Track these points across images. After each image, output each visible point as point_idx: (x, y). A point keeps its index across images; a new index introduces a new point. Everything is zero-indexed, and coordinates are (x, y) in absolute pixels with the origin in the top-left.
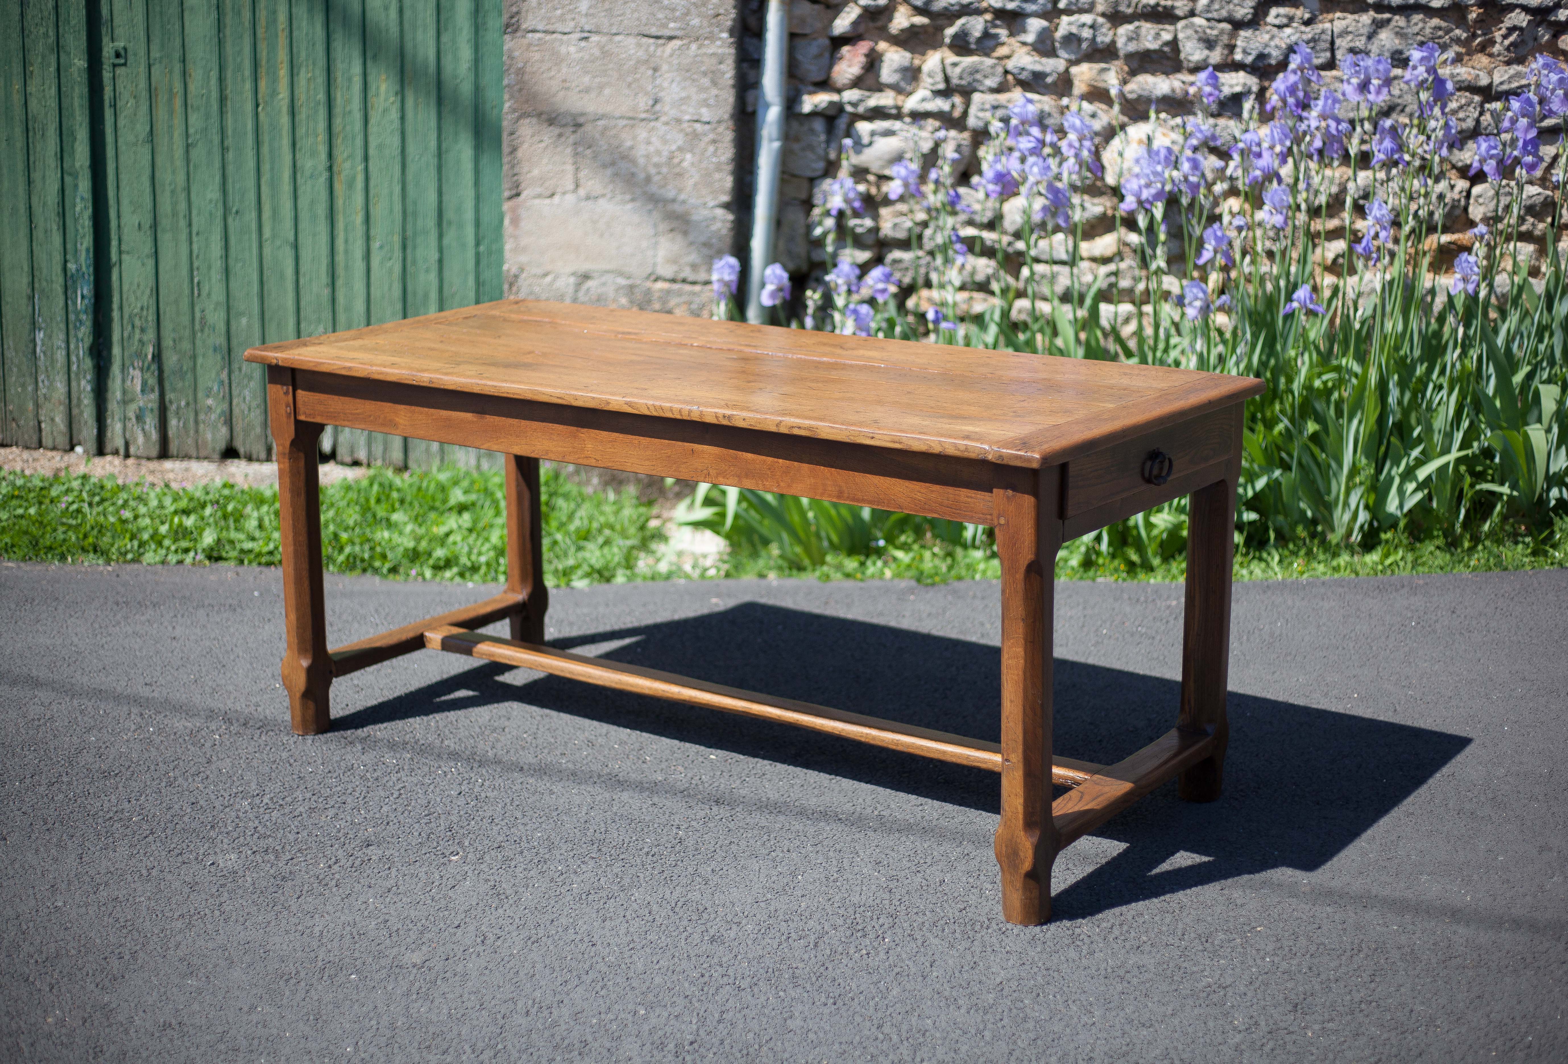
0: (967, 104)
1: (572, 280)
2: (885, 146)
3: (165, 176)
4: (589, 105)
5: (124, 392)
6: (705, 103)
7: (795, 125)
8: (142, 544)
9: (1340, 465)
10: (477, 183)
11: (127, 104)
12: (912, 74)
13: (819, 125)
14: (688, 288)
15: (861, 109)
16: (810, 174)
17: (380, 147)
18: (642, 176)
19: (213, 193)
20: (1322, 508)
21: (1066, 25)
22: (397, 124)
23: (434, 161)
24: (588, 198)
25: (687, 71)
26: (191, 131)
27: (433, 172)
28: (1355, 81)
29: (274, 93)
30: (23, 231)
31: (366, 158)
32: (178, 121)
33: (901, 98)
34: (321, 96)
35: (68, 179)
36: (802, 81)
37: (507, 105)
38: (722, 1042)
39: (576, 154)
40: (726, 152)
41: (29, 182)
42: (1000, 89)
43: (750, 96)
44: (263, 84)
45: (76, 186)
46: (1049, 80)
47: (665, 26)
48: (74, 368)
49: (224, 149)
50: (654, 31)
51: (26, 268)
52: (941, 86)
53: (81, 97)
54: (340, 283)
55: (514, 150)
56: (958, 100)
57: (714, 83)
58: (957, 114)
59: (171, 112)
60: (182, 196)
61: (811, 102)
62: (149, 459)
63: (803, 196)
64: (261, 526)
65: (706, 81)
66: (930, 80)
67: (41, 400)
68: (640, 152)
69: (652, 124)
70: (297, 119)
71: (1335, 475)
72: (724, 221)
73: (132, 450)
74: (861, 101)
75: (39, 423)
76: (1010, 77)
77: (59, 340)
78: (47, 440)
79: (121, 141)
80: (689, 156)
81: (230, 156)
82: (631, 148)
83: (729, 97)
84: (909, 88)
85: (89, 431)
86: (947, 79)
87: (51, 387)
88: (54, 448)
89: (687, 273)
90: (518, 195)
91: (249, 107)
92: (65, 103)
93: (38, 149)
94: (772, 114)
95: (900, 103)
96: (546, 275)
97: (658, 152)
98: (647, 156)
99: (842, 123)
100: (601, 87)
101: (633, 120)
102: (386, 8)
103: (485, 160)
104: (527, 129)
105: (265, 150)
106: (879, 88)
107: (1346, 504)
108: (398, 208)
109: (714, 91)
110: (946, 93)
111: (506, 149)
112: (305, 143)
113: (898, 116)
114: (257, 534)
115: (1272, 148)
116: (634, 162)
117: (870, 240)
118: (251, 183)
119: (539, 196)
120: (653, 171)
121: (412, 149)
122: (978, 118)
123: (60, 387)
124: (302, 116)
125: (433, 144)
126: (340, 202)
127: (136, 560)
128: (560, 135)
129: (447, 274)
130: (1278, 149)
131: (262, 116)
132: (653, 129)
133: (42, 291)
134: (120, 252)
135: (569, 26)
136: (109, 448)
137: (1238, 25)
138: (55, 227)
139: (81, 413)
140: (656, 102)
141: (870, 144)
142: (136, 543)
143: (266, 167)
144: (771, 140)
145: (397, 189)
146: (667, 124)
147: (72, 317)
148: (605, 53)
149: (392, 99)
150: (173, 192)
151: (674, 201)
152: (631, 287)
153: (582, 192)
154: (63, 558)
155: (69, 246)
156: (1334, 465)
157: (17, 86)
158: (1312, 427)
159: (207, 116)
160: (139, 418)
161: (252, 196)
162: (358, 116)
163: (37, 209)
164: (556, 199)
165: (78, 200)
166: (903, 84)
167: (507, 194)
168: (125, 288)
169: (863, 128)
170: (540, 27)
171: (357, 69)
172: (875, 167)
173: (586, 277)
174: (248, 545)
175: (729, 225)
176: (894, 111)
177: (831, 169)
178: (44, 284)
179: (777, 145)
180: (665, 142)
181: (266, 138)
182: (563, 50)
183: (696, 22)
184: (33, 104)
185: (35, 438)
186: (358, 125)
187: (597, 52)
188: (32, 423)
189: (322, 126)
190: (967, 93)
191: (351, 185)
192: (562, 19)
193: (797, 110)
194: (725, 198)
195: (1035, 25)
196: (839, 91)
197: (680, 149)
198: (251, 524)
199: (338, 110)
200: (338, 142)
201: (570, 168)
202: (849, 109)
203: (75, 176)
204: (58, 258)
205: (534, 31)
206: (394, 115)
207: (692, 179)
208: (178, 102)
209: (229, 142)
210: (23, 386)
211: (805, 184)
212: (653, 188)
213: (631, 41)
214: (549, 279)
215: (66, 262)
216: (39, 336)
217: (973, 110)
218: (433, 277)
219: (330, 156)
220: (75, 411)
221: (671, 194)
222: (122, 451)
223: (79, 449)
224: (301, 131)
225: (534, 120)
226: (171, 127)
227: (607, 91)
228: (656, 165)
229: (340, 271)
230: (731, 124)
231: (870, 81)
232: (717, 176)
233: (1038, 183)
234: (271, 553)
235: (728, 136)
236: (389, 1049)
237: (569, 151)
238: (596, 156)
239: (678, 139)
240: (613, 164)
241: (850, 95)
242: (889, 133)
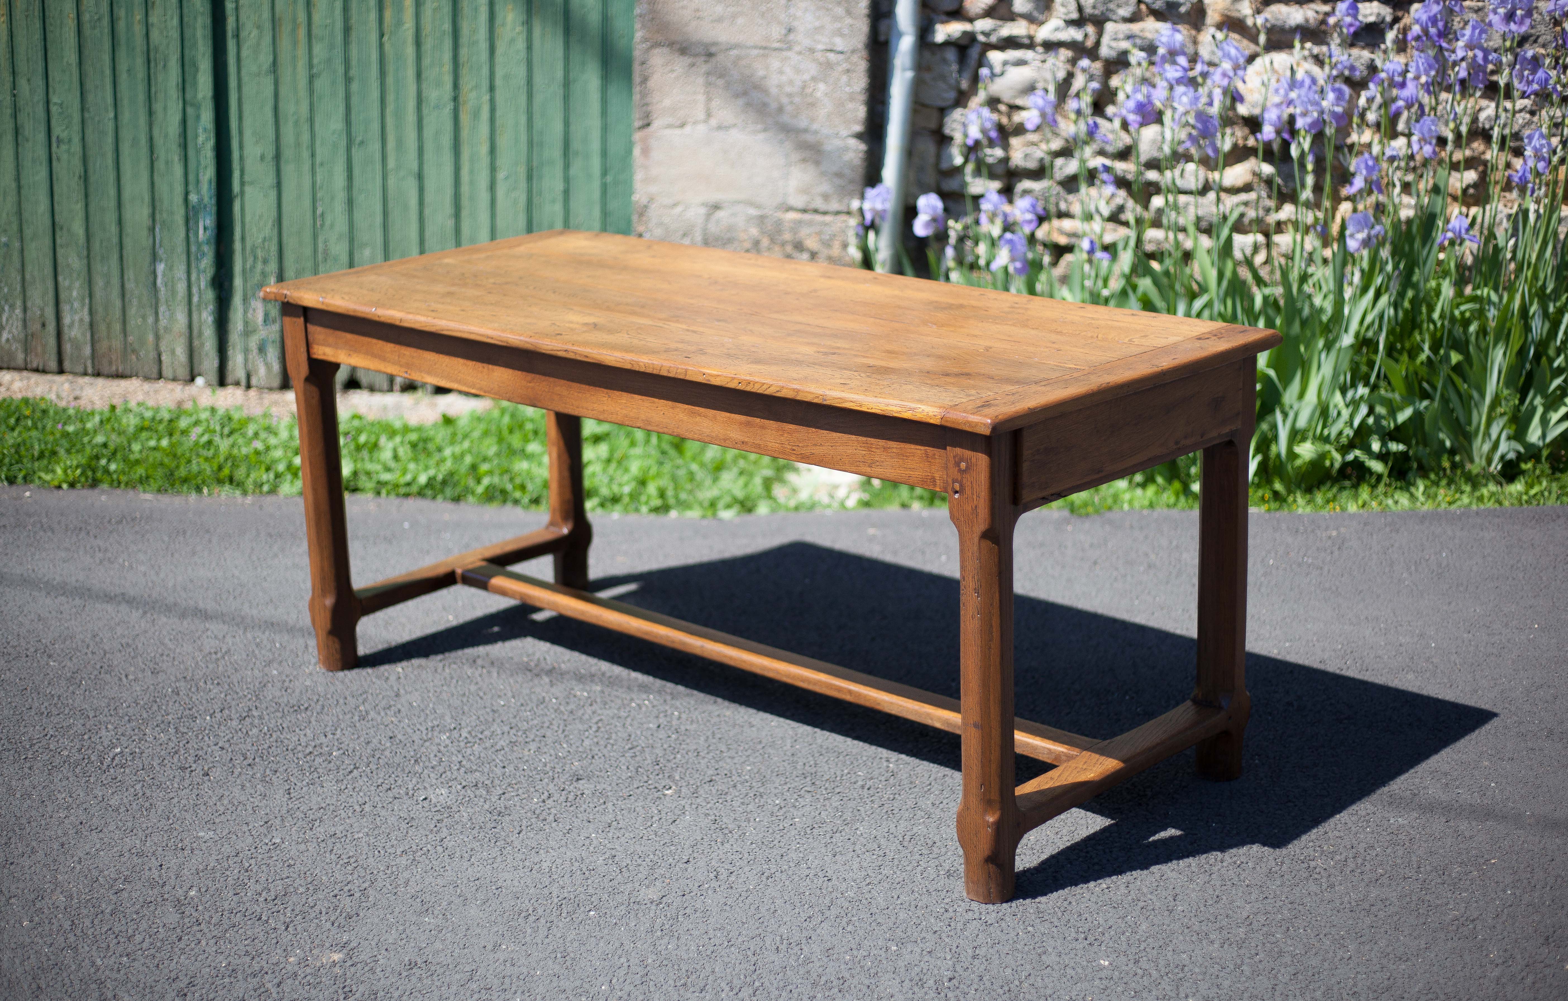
0: (1100, 33)
1: (703, 211)
2: (1017, 76)
3: (288, 107)
4: (721, 34)
5: (246, 323)
6: (839, 33)
7: (927, 54)
8: (278, 476)
9: (1483, 395)
10: (604, 113)
11: (250, 35)
12: (1045, 3)
13: (951, 55)
14: (819, 218)
15: (993, 39)
16: (941, 104)
17: (507, 77)
18: (774, 105)
19: (337, 124)
20: (1461, 438)
22: (523, 54)
23: (561, 92)
24: (720, 128)
26: (315, 61)
27: (559, 103)
28: (1501, 11)
29: (399, 23)
30: (144, 163)
31: (492, 88)
32: (302, 51)
33: (1033, 27)
34: (447, 26)
35: (190, 111)
36: (934, 10)
37: (639, 35)
38: (981, 978)
39: (708, 84)
40: (860, 82)
41: (151, 113)
42: (1134, 18)
43: (883, 26)
44: (388, 14)
45: (198, 117)
46: (1183, 9)
48: (195, 299)
49: (348, 80)
51: (147, 198)
52: (1075, 16)
53: (204, 27)
54: (465, 213)
55: (645, 80)
56: (1090, 29)
57: (849, 12)
58: (1089, 43)
59: (295, 43)
60: (306, 127)
61: (945, 31)
62: (271, 389)
63: (933, 125)
64: (396, 457)
65: (840, 11)
66: (1062, 10)
67: (162, 332)
68: (773, 82)
69: (785, 54)
70: (423, 48)
71: (1476, 405)
72: (855, 151)
73: (254, 381)
74: (994, 30)
75: (159, 355)
76: (1143, 7)
77: (180, 272)
78: (167, 371)
79: (244, 72)
80: (822, 87)
81: (355, 87)
82: (765, 77)
83: (863, 27)
84: (1041, 17)
85: (209, 362)
86: (1080, 9)
87: (172, 318)
88: (174, 379)
89: (819, 204)
90: (648, 125)
91: (374, 37)
92: (188, 33)
93: (160, 78)
94: (906, 44)
95: (1032, 33)
96: (675, 205)
97: (791, 82)
98: (780, 86)
99: (974, 52)
100: (734, 17)
101: (766, 49)
103: (612, 90)
104: (658, 59)
105: (390, 80)
106: (1011, 17)
107: (1487, 434)
108: (523, 137)
109: (848, 21)
110: (1078, 23)
111: (637, 78)
112: (430, 74)
113: (1031, 45)
114: (392, 464)
115: (1417, 78)
116: (765, 91)
117: (1000, 170)
118: (375, 113)
119: (669, 126)
120: (785, 100)
121: (539, 79)
122: (1111, 48)
123: (181, 318)
124: (428, 45)
125: (560, 74)
126: (465, 133)
127: (273, 491)
128: (693, 65)
129: (573, 204)
130: (1423, 79)
131: (387, 47)
132: (787, 58)
133: (163, 223)
134: (242, 184)
136: (230, 378)
138: (176, 158)
139: (202, 345)
140: (790, 30)
141: (1002, 74)
142: (272, 476)
143: (390, 98)
144: (904, 70)
145: (523, 119)
146: (800, 53)
147: (193, 249)
149: (519, 29)
150: (296, 123)
151: (806, 131)
152: (762, 219)
153: (713, 122)
154: (199, 489)
155: (191, 177)
156: (1475, 394)
157: (139, 16)
158: (1455, 358)
159: (332, 47)
160: (262, 349)
161: (376, 126)
162: (484, 46)
163: (159, 140)
164: (688, 129)
165: (200, 131)
166: (1036, 14)
167: (637, 124)
168: (248, 219)
169: (995, 57)
172: (1006, 97)
173: (716, 207)
174: (386, 477)
175: (861, 155)
176: (1026, 41)
177: (961, 99)
178: (165, 215)
179: (910, 74)
180: (798, 71)
181: (390, 68)
184: (155, 34)
185: (155, 370)
186: (484, 56)
188: (152, 355)
189: (447, 56)
190: (1099, 22)
191: (476, 114)
193: (929, 39)
194: (858, 128)
196: (971, 20)
197: (814, 79)
198: (386, 455)
199: (464, 40)
200: (464, 72)
201: (701, 98)
202: (981, 38)
203: (198, 107)
204: (179, 189)
206: (521, 44)
207: (825, 108)
208: (302, 32)
209: (353, 72)
210: (144, 317)
211: (935, 114)
212: (786, 118)
214: (678, 210)
215: (187, 194)
216: (161, 267)
217: (1105, 40)
218: (558, 207)
219: (456, 86)
220: (196, 343)
221: (803, 123)
222: (243, 382)
223: (200, 381)
224: (426, 61)
225: (665, 50)
226: (294, 58)
227: (740, 21)
228: (790, 95)
229: (465, 202)
230: (864, 53)
231: (1002, 10)
232: (850, 106)
233: (1186, 113)
234: (408, 484)
235: (861, 65)
236: (645, 987)
237: (701, 80)
238: (728, 86)
239: (811, 69)
240: (745, 93)
241: (983, 25)
242: (1021, 63)
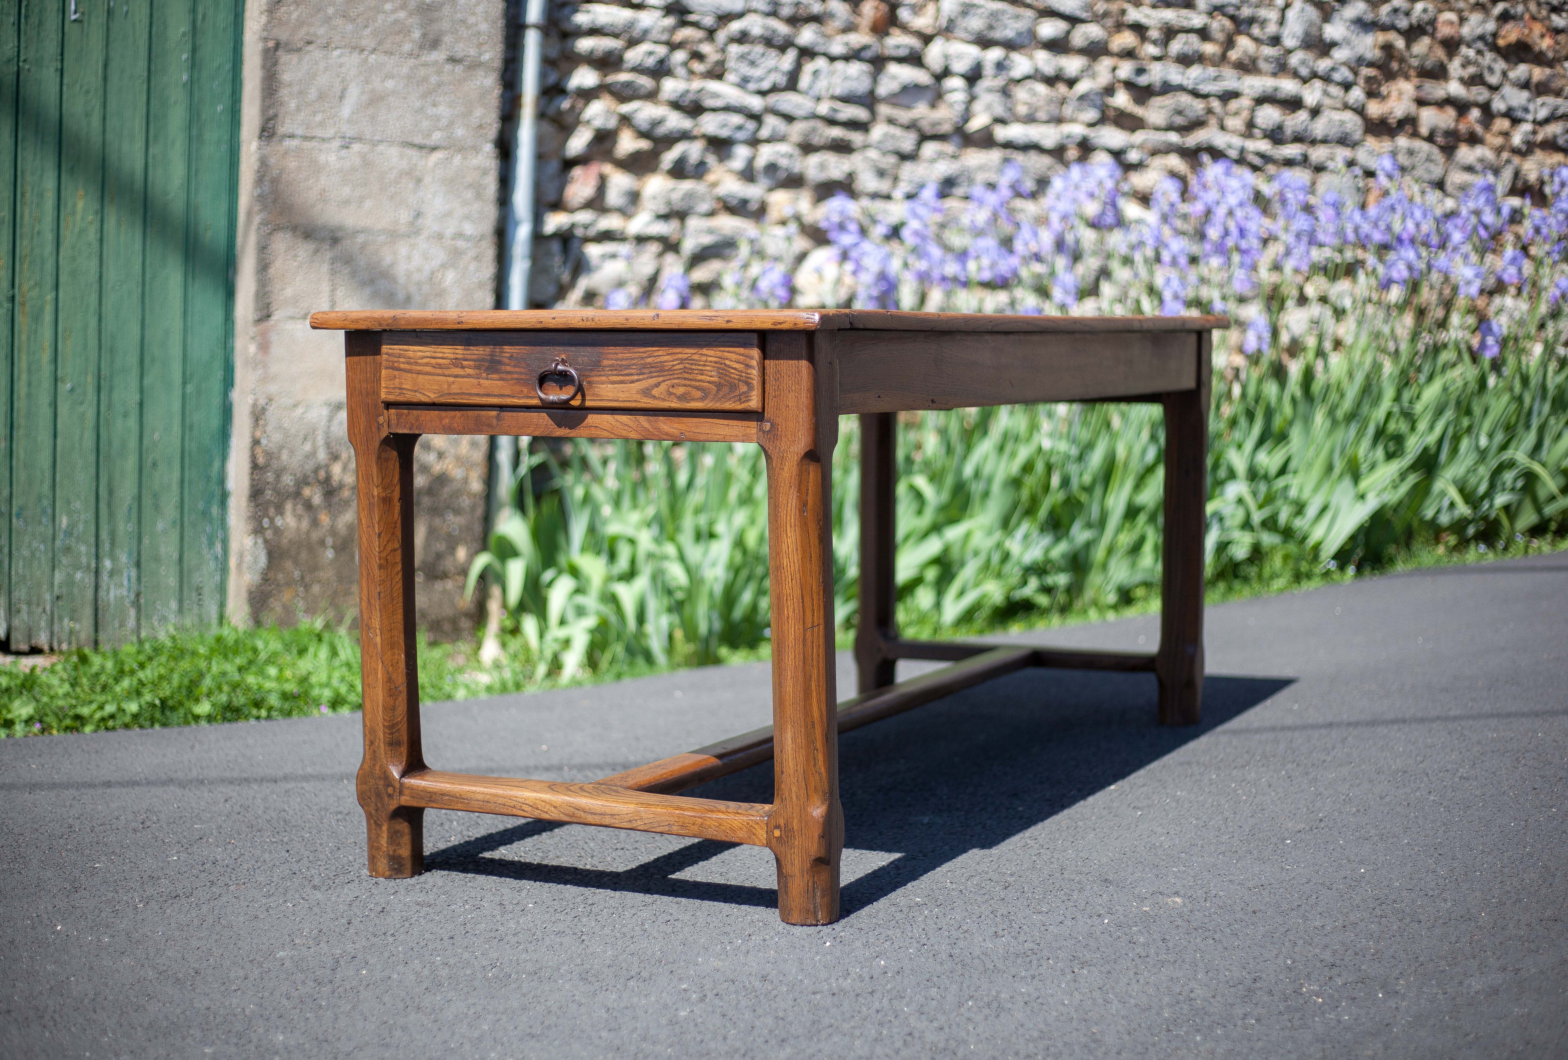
0: (683, 228)
1: (325, 412)
2: (611, 270)
4: (348, 218)
6: (467, 217)
7: (538, 246)
10: (186, 313)
12: (634, 197)
13: (556, 247)
15: (592, 232)
17: (74, 274)
21: (766, 154)
22: (94, 247)
23: (137, 290)
25: (451, 183)
31: (56, 287)
33: (625, 221)
36: (545, 200)
37: (259, 217)
39: (333, 272)
40: (488, 270)
42: (711, 214)
47: (429, 135)
50: (418, 140)
52: (664, 210)
54: (19, 433)
55: (262, 268)
56: (675, 224)
57: (478, 197)
58: (674, 238)
61: (554, 222)
65: (469, 195)
66: (651, 205)
68: (401, 270)
69: (413, 239)
74: (592, 223)
76: (720, 203)
80: (450, 274)
82: (391, 266)
83: (489, 212)
84: (631, 211)
86: (669, 203)
90: (269, 316)
94: (523, 233)
95: (624, 226)
96: (295, 406)
97: (419, 270)
98: (409, 275)
99: (575, 244)
100: (362, 199)
101: (394, 235)
102: (87, 115)
103: (196, 287)
104: (283, 244)
106: (607, 210)
108: (93, 342)
109: (477, 206)
110: (664, 217)
113: (623, 239)
116: (393, 280)
119: (292, 318)
120: (413, 289)
121: (112, 275)
122: (693, 242)
125: (138, 268)
126: (22, 338)
128: (316, 251)
129: (148, 418)
132: (416, 245)
135: (330, 132)
137: (904, 157)
140: (418, 214)
141: (598, 268)
144: (521, 259)
145: (93, 323)
146: (428, 239)
148: (367, 163)
149: (90, 218)
162: (49, 236)
166: (626, 208)
167: (256, 316)
169: (593, 251)
170: (300, 131)
171: (50, 183)
172: (602, 291)
173: (340, 407)
176: (619, 235)
177: (562, 293)
179: (526, 265)
180: (426, 258)
182: (322, 158)
183: (460, 132)
186: (49, 248)
187: (358, 161)
189: (5, 248)
190: (683, 217)
191: (37, 318)
192: (322, 124)
193: (542, 230)
195: (742, 153)
196: (571, 212)
197: (443, 266)
199: (25, 229)
200: (23, 267)
201: (325, 287)
202: (580, 231)
205: (292, 136)
206: (92, 235)
207: (456, 297)
212: (413, 308)
213: (394, 152)
214: (300, 410)
217: (688, 235)
218: (132, 422)
219: (13, 283)
225: (289, 235)
227: (368, 204)
228: (419, 284)
229: (20, 420)
230: (492, 240)
231: (599, 204)
232: (478, 294)
235: (490, 253)
237: (325, 268)
238: (353, 274)
239: (439, 256)
240: (372, 282)
241: (583, 217)
242: (613, 256)
